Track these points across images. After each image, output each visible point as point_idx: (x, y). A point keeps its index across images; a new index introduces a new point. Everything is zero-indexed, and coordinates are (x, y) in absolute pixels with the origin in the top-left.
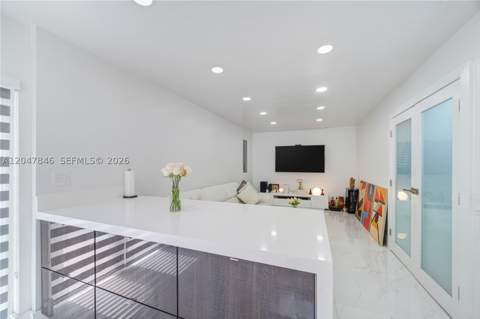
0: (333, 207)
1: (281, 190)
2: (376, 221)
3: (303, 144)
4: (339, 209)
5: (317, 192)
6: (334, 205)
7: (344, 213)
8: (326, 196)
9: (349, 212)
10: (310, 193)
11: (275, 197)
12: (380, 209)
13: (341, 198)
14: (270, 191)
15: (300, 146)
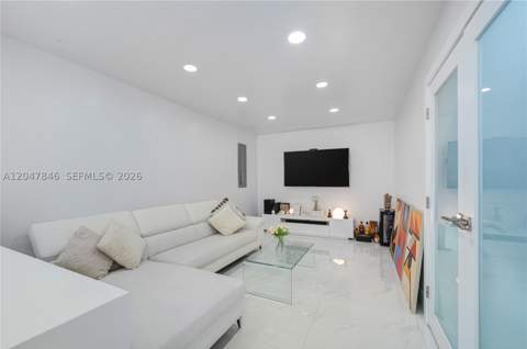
0: (361, 235)
1: (291, 211)
2: (409, 267)
3: (320, 148)
4: (369, 239)
5: (338, 214)
6: (363, 233)
7: (375, 245)
8: (350, 220)
9: (382, 243)
10: (330, 216)
11: (283, 220)
12: (414, 246)
13: (373, 223)
14: (277, 212)
15: (316, 150)
